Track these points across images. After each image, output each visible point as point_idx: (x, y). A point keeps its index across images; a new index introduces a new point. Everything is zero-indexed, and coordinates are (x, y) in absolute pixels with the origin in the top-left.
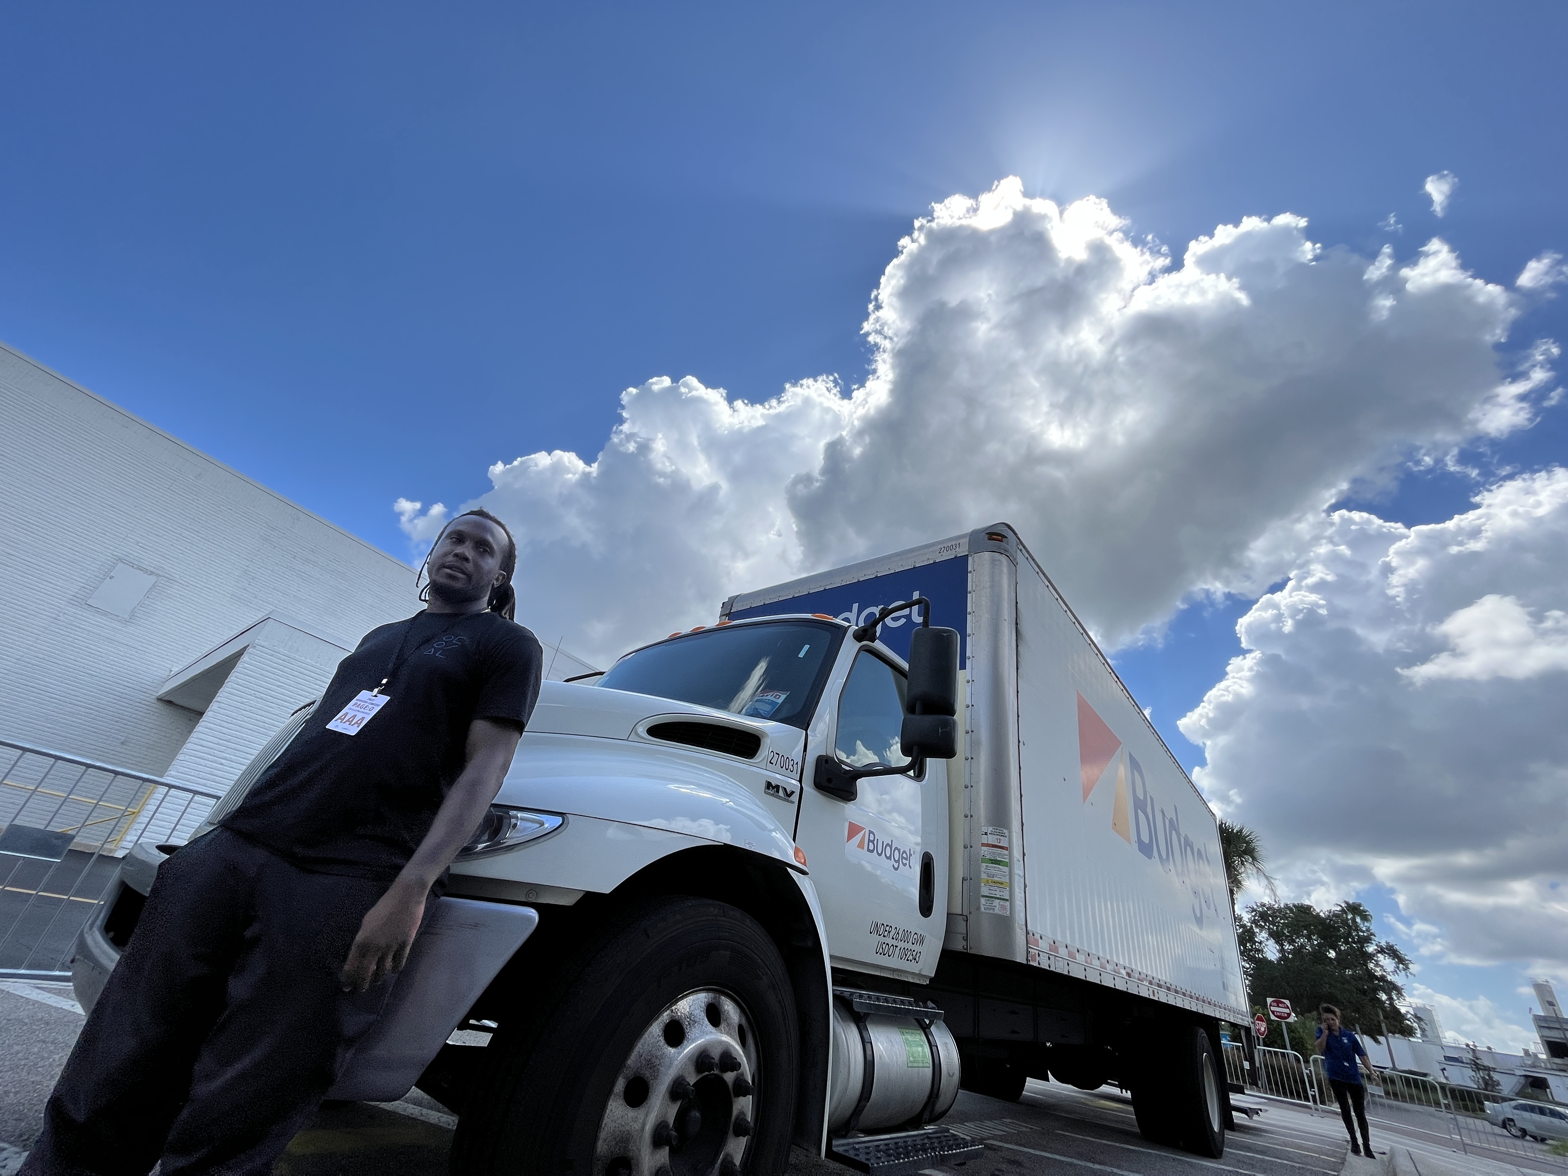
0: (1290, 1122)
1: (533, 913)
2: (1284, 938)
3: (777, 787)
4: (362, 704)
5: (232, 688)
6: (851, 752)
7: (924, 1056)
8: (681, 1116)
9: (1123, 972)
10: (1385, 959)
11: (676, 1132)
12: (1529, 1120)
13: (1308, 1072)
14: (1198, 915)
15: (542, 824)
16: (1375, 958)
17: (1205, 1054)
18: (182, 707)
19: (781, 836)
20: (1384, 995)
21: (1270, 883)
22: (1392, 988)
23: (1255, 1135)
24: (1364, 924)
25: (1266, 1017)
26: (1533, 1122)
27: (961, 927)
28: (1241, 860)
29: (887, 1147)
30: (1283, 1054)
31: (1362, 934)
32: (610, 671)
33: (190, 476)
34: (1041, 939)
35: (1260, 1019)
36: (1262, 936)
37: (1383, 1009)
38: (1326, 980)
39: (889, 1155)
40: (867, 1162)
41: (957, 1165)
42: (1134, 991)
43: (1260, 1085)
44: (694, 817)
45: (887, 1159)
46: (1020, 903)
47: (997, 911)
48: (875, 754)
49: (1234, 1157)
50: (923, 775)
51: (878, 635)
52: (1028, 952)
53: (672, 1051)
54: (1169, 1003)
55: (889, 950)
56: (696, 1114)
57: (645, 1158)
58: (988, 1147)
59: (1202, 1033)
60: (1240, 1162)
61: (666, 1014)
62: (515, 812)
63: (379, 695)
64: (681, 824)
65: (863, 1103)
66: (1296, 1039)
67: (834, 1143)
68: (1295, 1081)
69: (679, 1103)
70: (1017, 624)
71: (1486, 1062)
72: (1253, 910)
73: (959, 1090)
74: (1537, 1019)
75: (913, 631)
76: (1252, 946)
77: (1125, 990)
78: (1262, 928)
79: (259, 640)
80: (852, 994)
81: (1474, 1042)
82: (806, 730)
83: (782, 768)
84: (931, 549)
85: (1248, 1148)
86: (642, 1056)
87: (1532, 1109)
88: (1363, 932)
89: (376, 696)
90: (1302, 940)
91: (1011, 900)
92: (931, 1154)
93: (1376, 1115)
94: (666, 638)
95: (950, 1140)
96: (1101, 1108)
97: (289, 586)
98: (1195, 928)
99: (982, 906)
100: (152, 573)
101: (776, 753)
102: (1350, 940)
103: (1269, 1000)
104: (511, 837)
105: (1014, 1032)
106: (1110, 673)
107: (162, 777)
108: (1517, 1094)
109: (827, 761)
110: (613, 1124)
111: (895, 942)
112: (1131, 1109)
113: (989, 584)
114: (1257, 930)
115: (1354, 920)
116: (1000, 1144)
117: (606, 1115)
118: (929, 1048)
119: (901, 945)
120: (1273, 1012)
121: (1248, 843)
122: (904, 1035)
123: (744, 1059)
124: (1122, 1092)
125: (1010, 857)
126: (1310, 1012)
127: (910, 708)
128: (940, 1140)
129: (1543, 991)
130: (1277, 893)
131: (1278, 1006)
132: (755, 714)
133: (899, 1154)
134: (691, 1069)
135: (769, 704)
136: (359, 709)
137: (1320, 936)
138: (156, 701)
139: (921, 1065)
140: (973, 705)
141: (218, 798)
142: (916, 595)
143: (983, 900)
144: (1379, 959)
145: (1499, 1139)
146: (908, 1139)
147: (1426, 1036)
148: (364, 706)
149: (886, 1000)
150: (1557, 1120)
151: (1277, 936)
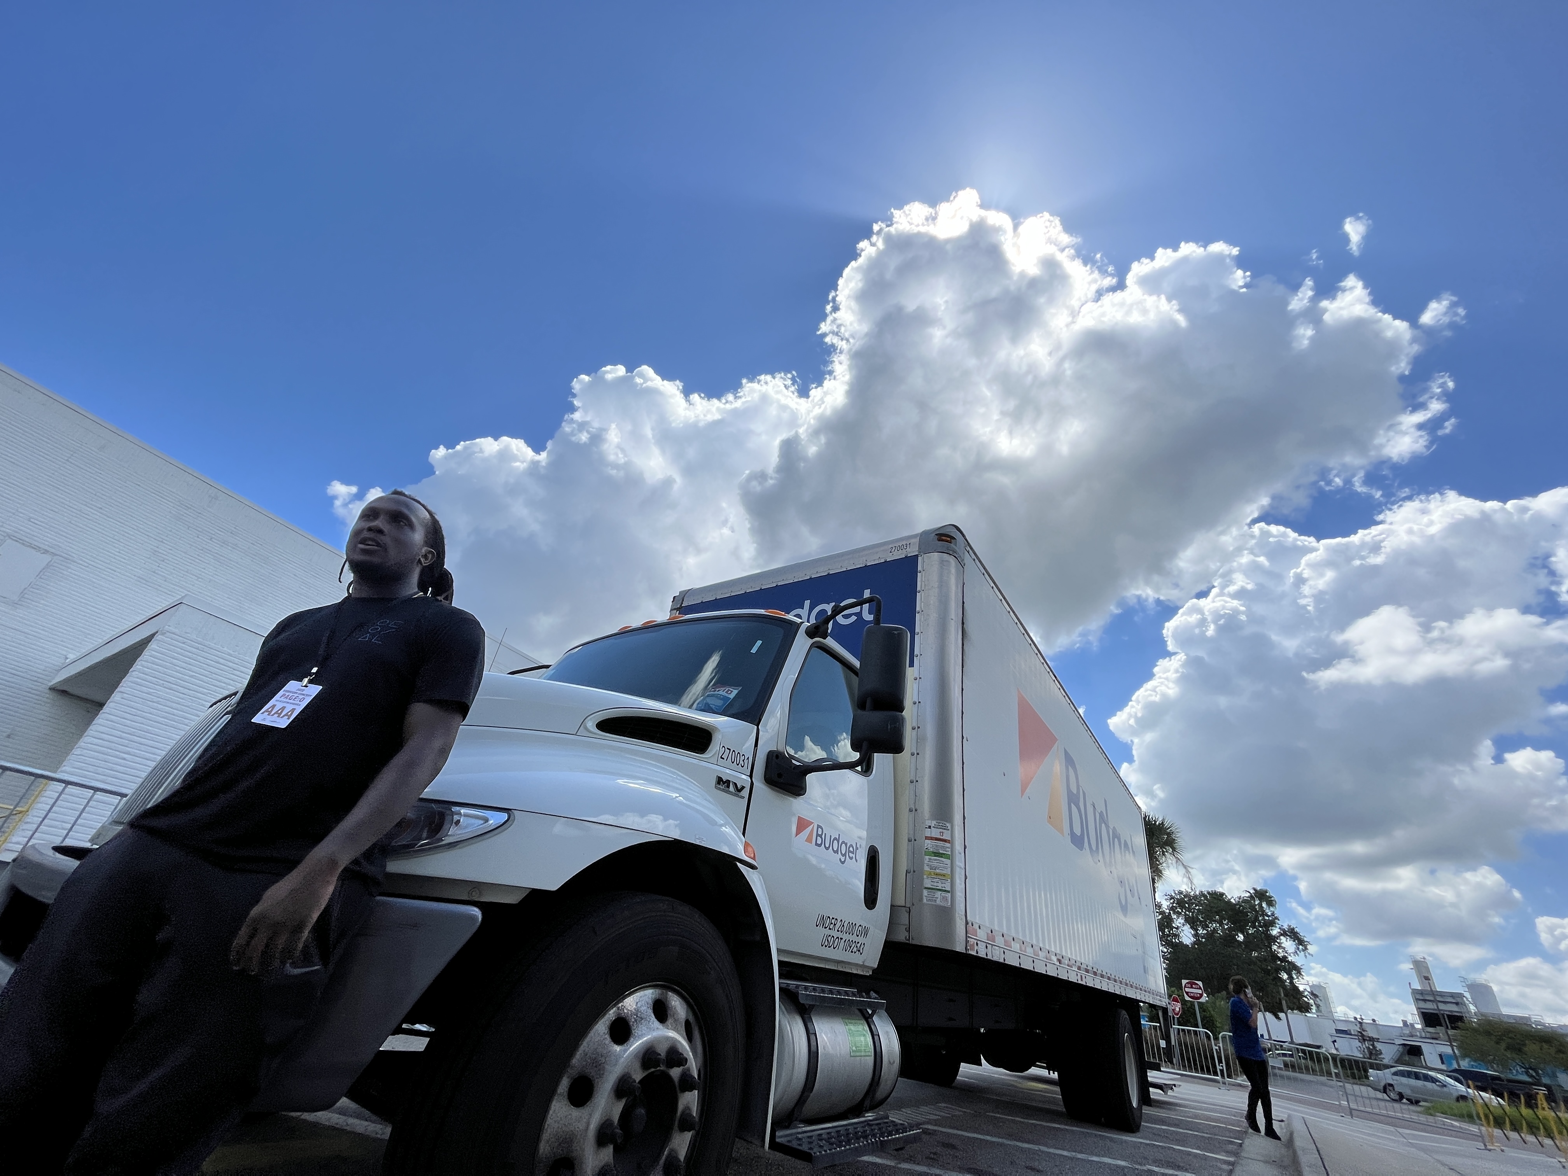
0: (1199, 1096)
1: (476, 912)
2: (1198, 923)
3: (728, 782)
4: (291, 694)
5: (137, 678)
6: (800, 747)
7: (867, 1045)
8: (626, 1115)
9: (1054, 959)
10: (1287, 941)
11: (621, 1129)
12: (1405, 1084)
13: (1217, 1048)
14: (1124, 903)
15: (487, 820)
16: (1278, 941)
17: (1126, 1034)
18: (78, 697)
19: (731, 831)
20: (1285, 974)
21: (1188, 872)
22: (1293, 968)
23: (1170, 1109)
24: (1269, 909)
25: (1180, 997)
26: (1410, 1086)
27: (904, 918)
28: (1163, 851)
29: (829, 1136)
30: (1195, 1032)
31: (1267, 918)
32: (559, 665)
33: (93, 448)
34: (980, 928)
35: (1175, 1000)
36: (1179, 921)
37: (1284, 987)
38: (1235, 961)
39: (832, 1144)
40: (809, 1151)
41: (897, 1150)
42: (1063, 976)
43: (1175, 1062)
44: (643, 813)
45: (830, 1147)
46: (960, 894)
47: (938, 902)
48: (823, 749)
49: (1150, 1130)
50: (871, 770)
51: (829, 631)
52: (967, 942)
53: (618, 1050)
54: (1095, 987)
55: (834, 942)
56: (641, 1111)
57: (589, 1158)
58: (926, 1132)
59: (1124, 1014)
60: (1157, 1135)
61: (611, 1012)
62: (458, 808)
63: (308, 685)
64: (631, 820)
65: (806, 1094)
66: (1207, 1018)
67: (778, 1134)
68: (1206, 1058)
69: (624, 1101)
70: (963, 623)
71: (1371, 1033)
72: (1172, 898)
73: (899, 1078)
74: (1415, 992)
75: (865, 629)
76: (1169, 932)
77: (1056, 975)
78: (1179, 914)
79: (169, 626)
80: (797, 986)
81: (1361, 1016)
82: (758, 725)
83: (733, 763)
84: (882, 549)
85: (1162, 1121)
86: (586, 1055)
87: (1408, 1074)
88: (1268, 916)
89: (306, 686)
90: (1214, 925)
91: (952, 892)
92: (871, 1140)
93: (1276, 1086)
94: (616, 631)
95: (890, 1126)
96: (1029, 1090)
97: (204, 569)
98: (1120, 916)
99: (924, 898)
100: (46, 552)
101: (728, 749)
102: (1257, 924)
103: (1184, 982)
104: (453, 833)
105: (950, 1019)
106: (1049, 672)
107: (55, 772)
108: (1396, 1062)
109: (777, 757)
110: (556, 1124)
111: (840, 935)
112: (1057, 1089)
113: (937, 583)
114: (1174, 916)
115: (1260, 905)
116: (936, 1128)
117: (549, 1116)
118: (871, 1038)
119: (846, 937)
120: (1187, 993)
121: (1169, 834)
122: (847, 1025)
123: (691, 1054)
124: (1049, 1074)
125: (952, 852)
126: (1219, 992)
127: (861, 704)
128: (880, 1126)
129: (1421, 968)
130: (1193, 881)
131: (1192, 987)
132: (706, 709)
133: (841, 1142)
134: (637, 1065)
135: (721, 699)
136: (288, 700)
137: (1232, 920)
138: (48, 691)
139: (863, 1054)
140: (920, 702)
141: (123, 795)
142: (867, 594)
143: (925, 892)
144: (1281, 941)
145: (1382, 1104)
146: (849, 1127)
147: (1321, 1012)
148: (294, 697)
149: (831, 992)
150: (1430, 1083)
151: (1192, 922)
